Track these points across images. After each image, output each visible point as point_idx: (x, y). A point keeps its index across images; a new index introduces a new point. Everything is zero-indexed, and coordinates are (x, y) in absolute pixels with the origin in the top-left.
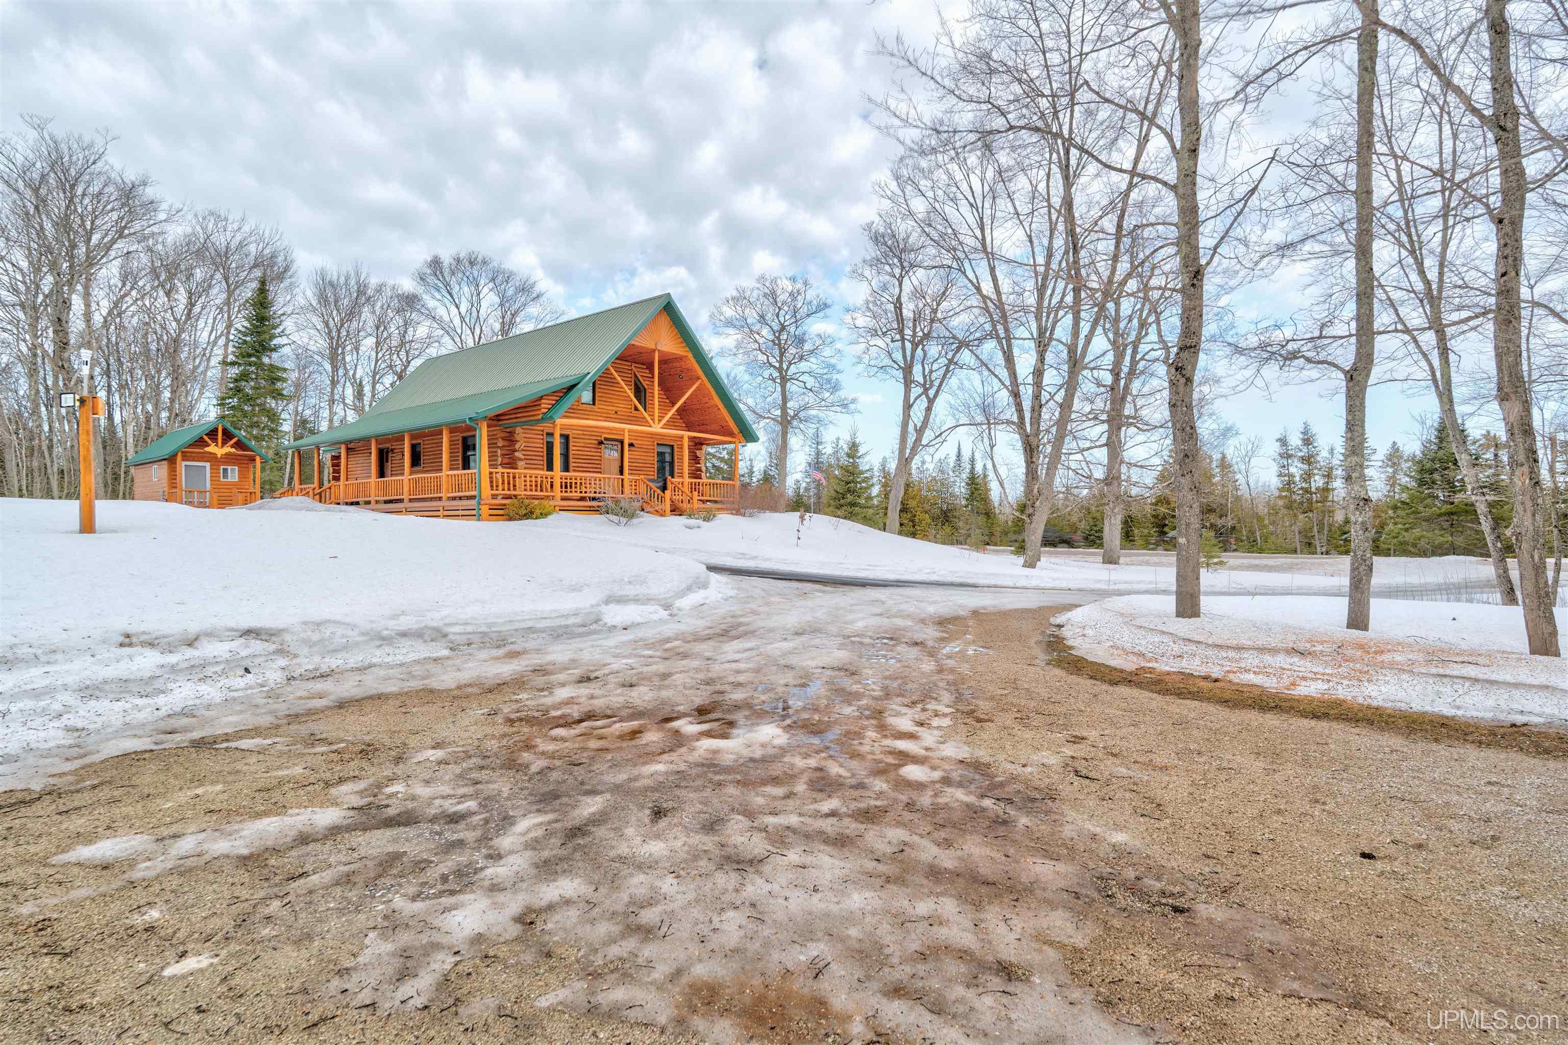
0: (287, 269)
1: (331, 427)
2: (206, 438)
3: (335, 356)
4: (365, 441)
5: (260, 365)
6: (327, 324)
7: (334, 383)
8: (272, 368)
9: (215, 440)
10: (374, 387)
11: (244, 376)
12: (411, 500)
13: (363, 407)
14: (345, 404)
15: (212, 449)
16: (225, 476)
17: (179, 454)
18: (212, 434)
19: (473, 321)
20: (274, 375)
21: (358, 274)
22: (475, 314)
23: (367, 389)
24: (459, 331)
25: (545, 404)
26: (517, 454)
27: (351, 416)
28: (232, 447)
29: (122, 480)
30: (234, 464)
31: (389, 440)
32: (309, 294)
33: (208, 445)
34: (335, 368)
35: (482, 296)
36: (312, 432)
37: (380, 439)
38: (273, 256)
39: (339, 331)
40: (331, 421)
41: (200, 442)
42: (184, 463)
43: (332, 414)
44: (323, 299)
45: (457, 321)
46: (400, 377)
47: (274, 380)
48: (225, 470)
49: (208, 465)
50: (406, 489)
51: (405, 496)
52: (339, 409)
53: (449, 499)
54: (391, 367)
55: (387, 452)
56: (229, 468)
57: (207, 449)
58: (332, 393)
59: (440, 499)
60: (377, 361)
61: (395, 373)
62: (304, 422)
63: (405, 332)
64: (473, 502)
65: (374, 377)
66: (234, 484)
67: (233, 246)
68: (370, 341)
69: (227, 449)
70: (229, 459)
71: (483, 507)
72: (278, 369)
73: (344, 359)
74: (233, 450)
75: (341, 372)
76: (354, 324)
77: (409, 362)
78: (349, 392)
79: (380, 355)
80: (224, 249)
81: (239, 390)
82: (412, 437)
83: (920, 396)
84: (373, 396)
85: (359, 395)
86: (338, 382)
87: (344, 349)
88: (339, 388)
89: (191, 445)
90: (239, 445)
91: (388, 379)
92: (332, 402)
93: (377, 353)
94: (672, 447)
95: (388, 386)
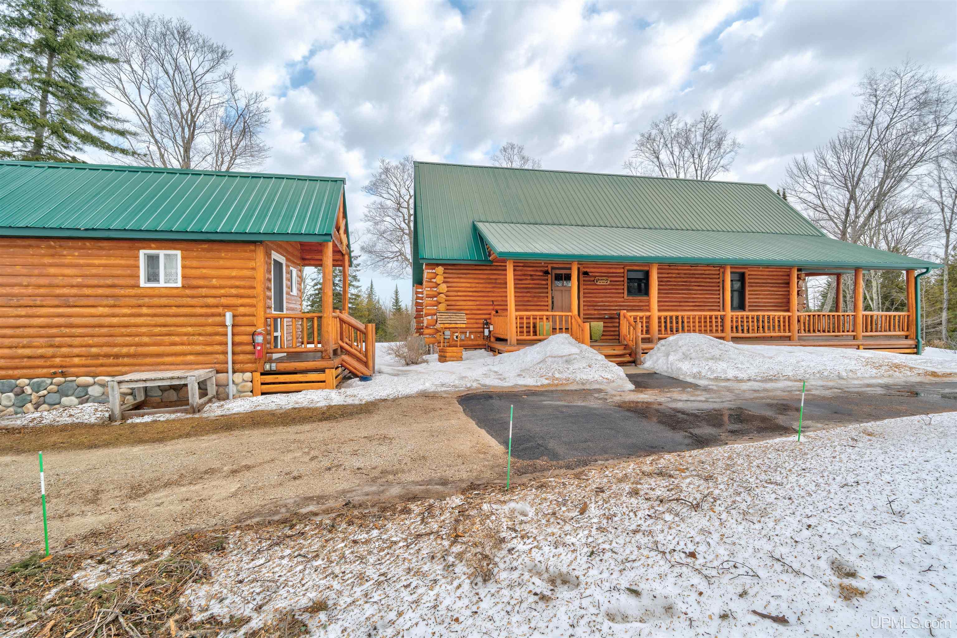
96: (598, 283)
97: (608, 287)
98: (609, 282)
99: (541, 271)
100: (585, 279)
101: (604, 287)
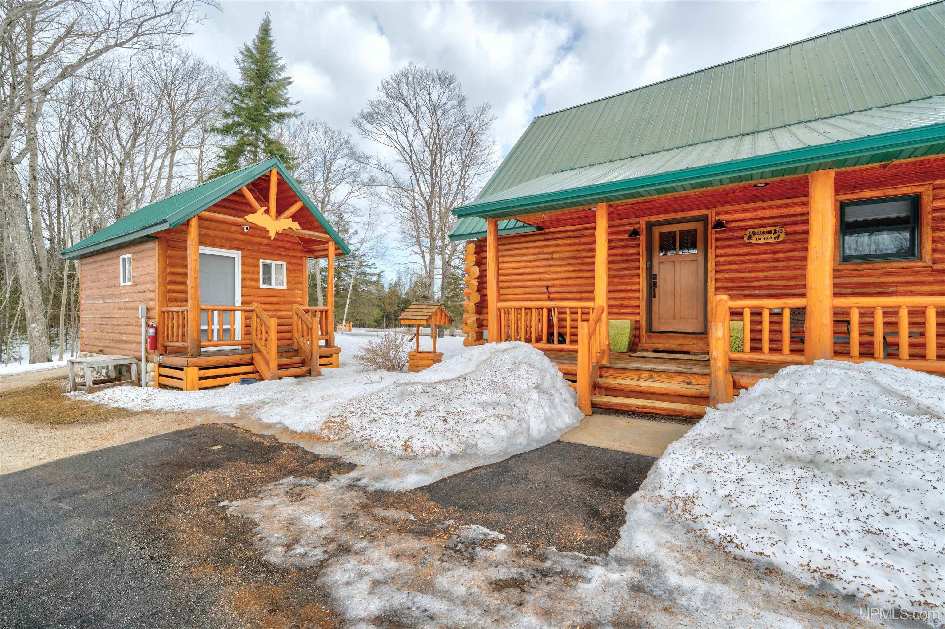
2: (249, 195)
9: (264, 201)
16: (267, 280)
17: (194, 223)
18: (260, 186)
28: (294, 218)
29: (65, 285)
30: (281, 257)
33: (254, 211)
41: (237, 202)
42: (199, 248)
48: (267, 267)
49: (237, 255)
56: (273, 263)
66: (277, 293)
70: (281, 244)
74: (295, 226)
89: (219, 207)
96: (754, 241)
97: (779, 247)
98: (782, 236)
99: (625, 232)
100: (719, 236)
101: (768, 248)
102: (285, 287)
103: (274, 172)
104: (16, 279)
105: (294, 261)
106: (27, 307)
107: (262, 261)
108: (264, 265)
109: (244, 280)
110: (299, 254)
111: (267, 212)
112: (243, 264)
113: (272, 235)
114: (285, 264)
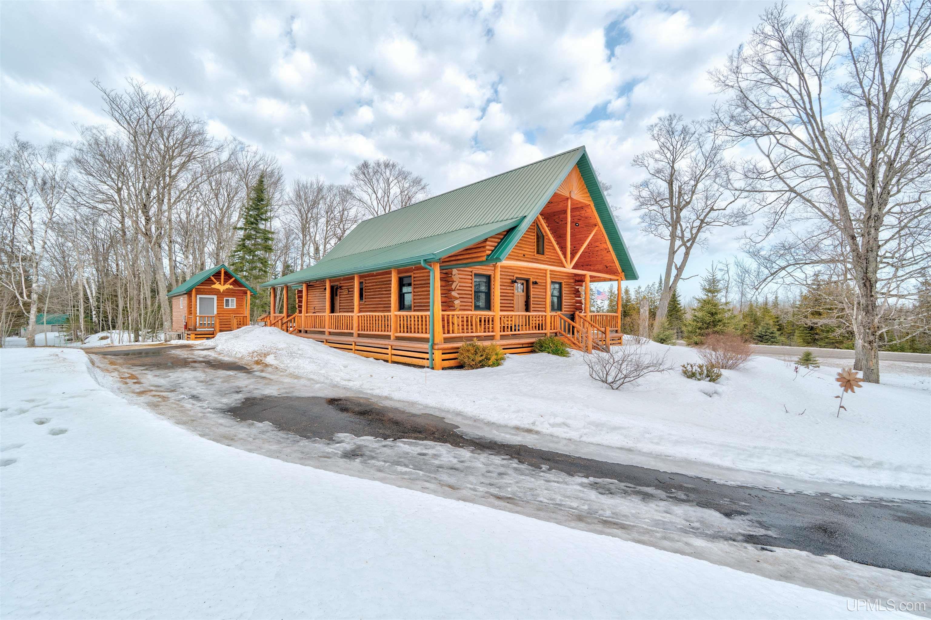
0: (279, 179)
1: (302, 269)
2: (213, 278)
3: (304, 229)
4: (321, 281)
5: (257, 230)
6: (300, 211)
7: (304, 245)
8: (265, 232)
9: (219, 280)
10: (325, 246)
11: (248, 237)
12: (359, 335)
13: (319, 257)
14: (310, 256)
15: (217, 286)
16: (227, 305)
17: (195, 290)
18: (217, 275)
19: (385, 203)
20: (266, 236)
21: (318, 183)
22: (386, 199)
23: (321, 248)
24: (376, 210)
25: (490, 246)
26: (454, 294)
27: (313, 263)
28: (230, 284)
30: (233, 296)
31: (339, 280)
32: (291, 195)
33: (215, 283)
34: (304, 236)
35: (391, 186)
36: (292, 272)
37: (332, 279)
38: (272, 172)
39: (306, 214)
40: (302, 265)
41: (208, 281)
42: (198, 296)
43: (303, 262)
44: (298, 196)
45: (375, 203)
46: (340, 239)
47: (267, 239)
48: (227, 301)
49: (215, 297)
50: (355, 325)
51: (355, 331)
52: (306, 259)
53: (398, 338)
54: (335, 235)
55: (337, 289)
56: (230, 299)
57: (213, 286)
58: (303, 250)
59: (388, 337)
60: (327, 231)
61: (337, 237)
62: (288, 266)
63: (343, 214)
64: (426, 346)
65: (325, 239)
66: (233, 310)
67: (251, 166)
68: (323, 220)
69: (227, 286)
70: (228, 293)
71: (436, 352)
72: (269, 232)
73: (309, 230)
74: (231, 287)
75: (308, 238)
76: (315, 210)
77: (345, 231)
78: (312, 250)
79: (329, 228)
80: (246, 168)
81: (244, 246)
82: (361, 277)
83: (680, 247)
84: (325, 251)
85: (317, 250)
86: (306, 243)
87: (309, 225)
88: (307, 247)
89: (202, 284)
90: (236, 283)
91: (333, 242)
92: (303, 255)
93: (327, 227)
94: (560, 284)
95: (333, 245)
102: (235, 307)
103: (223, 269)
104: (159, 300)
105: (239, 297)
106: (163, 314)
107: (225, 299)
108: (226, 300)
109: (218, 305)
110: (242, 294)
111: (220, 284)
112: (217, 300)
113: (222, 291)
114: (235, 299)
